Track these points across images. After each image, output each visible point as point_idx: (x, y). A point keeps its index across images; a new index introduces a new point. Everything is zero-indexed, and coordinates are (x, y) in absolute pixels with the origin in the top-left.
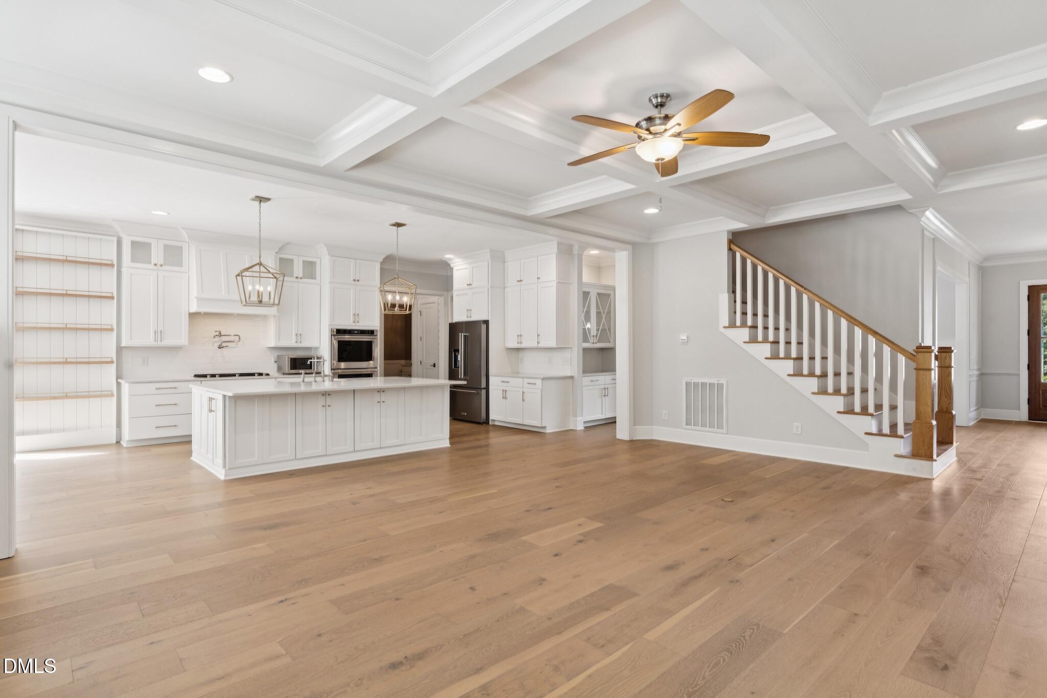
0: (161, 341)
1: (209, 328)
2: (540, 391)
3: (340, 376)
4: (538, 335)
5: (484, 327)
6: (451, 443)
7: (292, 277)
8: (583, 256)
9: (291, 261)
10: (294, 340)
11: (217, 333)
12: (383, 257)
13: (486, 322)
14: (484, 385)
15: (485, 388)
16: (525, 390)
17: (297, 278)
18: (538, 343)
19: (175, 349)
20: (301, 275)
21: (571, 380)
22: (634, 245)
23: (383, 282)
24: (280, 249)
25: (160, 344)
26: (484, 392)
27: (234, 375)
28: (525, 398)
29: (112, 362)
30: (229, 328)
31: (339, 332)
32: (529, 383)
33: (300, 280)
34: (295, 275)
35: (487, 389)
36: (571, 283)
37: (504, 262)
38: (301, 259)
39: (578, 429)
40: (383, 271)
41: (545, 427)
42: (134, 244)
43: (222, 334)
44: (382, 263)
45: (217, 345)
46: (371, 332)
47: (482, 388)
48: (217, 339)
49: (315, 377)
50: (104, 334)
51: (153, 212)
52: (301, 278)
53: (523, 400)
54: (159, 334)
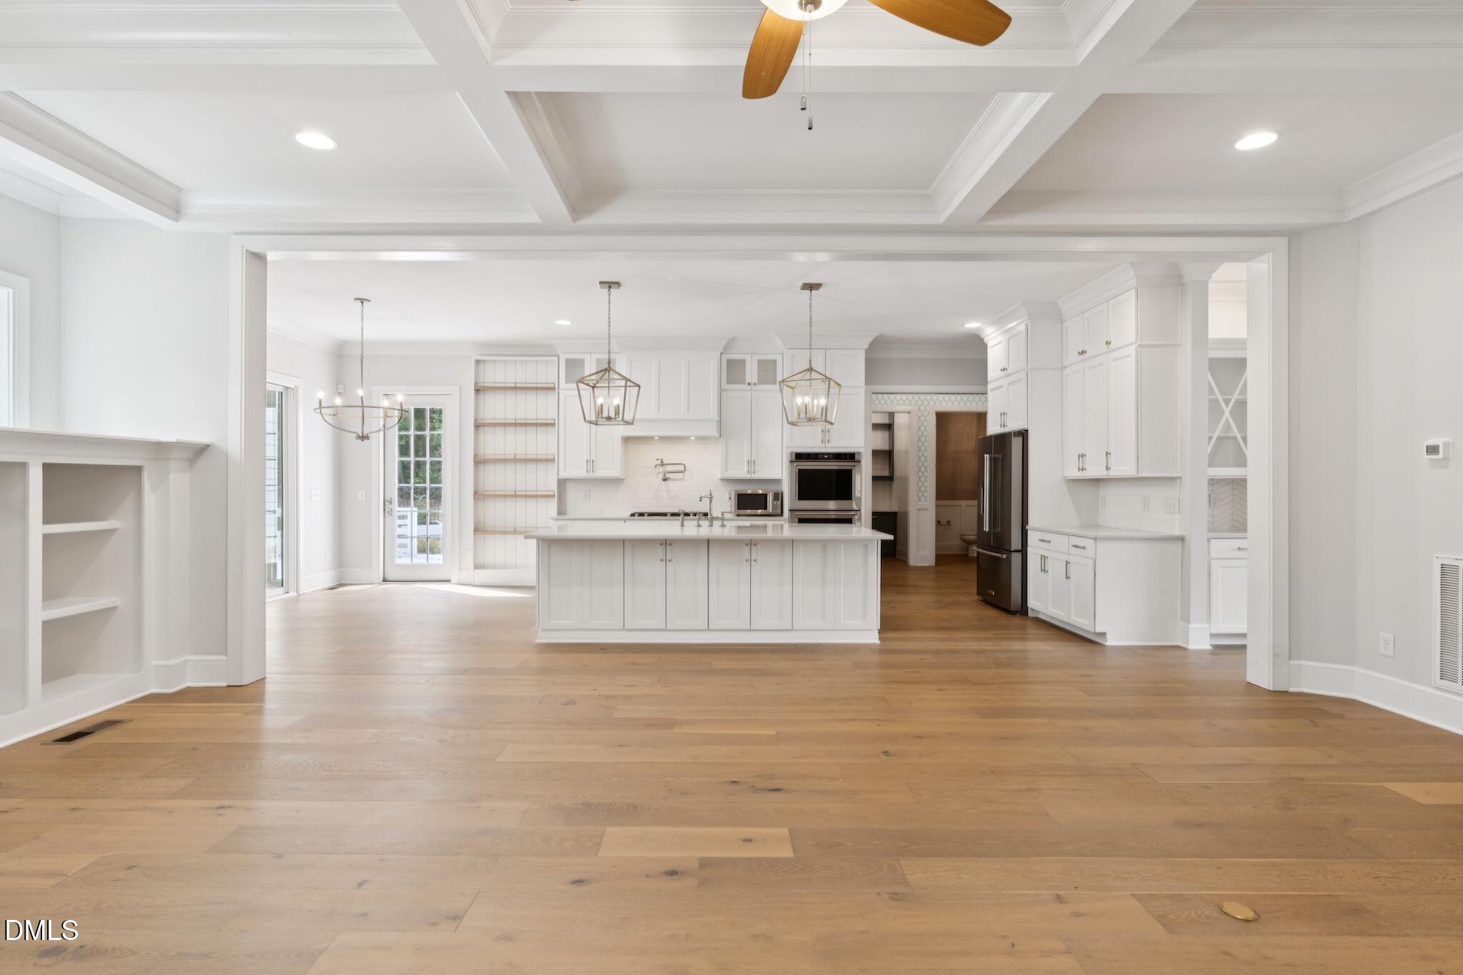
0: (593, 471)
1: (650, 455)
2: (1090, 562)
3: (801, 521)
4: (1107, 454)
5: (1016, 444)
6: (880, 639)
7: (743, 382)
8: (1211, 286)
9: (743, 362)
10: (746, 471)
11: (659, 462)
12: (870, 340)
13: (1023, 434)
14: (1016, 543)
15: (1018, 551)
16: (1071, 559)
17: (749, 384)
18: (1107, 468)
19: (613, 482)
20: (755, 380)
21: (1180, 544)
22: (1293, 236)
23: (869, 380)
24: (726, 348)
25: (592, 475)
26: (1016, 558)
27: (665, 515)
28: (1069, 575)
29: (553, 496)
30: (672, 454)
31: (799, 457)
32: (1076, 546)
33: (754, 387)
34: (748, 380)
35: (1023, 551)
36: (1178, 345)
37: (1062, 323)
38: (756, 358)
39: (1192, 646)
40: (870, 363)
41: (1103, 635)
42: (568, 361)
43: (664, 463)
44: (867, 352)
45: (661, 476)
46: (851, 457)
47: (1013, 549)
48: (662, 469)
49: (699, 519)
50: (541, 466)
51: (558, 322)
52: (755, 384)
53: (1067, 577)
54: (591, 463)
